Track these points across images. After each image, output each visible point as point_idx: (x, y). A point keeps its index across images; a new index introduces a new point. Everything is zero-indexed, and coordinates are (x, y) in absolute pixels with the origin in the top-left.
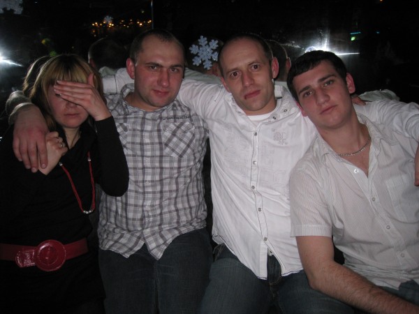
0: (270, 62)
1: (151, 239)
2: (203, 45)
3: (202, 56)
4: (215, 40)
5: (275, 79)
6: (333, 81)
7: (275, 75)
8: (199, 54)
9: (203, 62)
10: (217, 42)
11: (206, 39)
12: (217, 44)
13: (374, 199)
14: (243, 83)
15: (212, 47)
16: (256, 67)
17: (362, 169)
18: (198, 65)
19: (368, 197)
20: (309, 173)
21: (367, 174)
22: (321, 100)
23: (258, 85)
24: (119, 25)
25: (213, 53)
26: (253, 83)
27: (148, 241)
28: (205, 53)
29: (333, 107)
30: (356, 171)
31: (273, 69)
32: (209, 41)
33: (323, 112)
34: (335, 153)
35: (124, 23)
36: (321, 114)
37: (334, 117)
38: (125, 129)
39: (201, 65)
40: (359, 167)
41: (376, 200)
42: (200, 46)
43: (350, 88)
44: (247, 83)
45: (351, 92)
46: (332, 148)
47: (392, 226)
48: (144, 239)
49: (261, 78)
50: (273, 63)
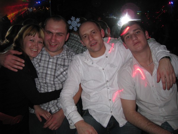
0: (100, 31)
1: (53, 108)
2: (73, 20)
3: (73, 25)
4: (78, 18)
5: (103, 38)
6: (139, 32)
7: (103, 36)
8: (72, 24)
9: (73, 28)
10: (79, 19)
11: (74, 17)
12: (80, 20)
13: (153, 86)
14: (89, 40)
15: (77, 21)
16: (94, 33)
17: (149, 72)
18: (71, 29)
19: (151, 85)
20: (129, 71)
21: (152, 75)
22: (134, 39)
23: (96, 40)
24: (38, 9)
25: (78, 24)
26: (94, 40)
27: (51, 109)
28: (74, 24)
29: (139, 42)
30: (147, 73)
31: (102, 33)
32: (76, 18)
33: (135, 44)
34: (139, 64)
35: (40, 8)
36: (134, 45)
37: (139, 47)
38: (40, 66)
39: (73, 29)
40: (148, 71)
41: (154, 86)
42: (72, 21)
43: (147, 37)
44: (91, 40)
45: (147, 38)
46: (138, 62)
47: (159, 98)
48: (50, 108)
49: (97, 37)
50: (102, 31)
